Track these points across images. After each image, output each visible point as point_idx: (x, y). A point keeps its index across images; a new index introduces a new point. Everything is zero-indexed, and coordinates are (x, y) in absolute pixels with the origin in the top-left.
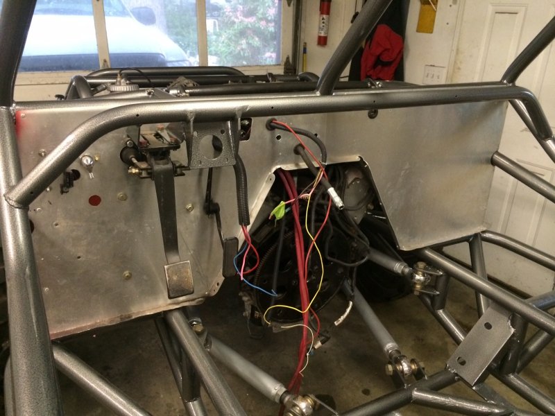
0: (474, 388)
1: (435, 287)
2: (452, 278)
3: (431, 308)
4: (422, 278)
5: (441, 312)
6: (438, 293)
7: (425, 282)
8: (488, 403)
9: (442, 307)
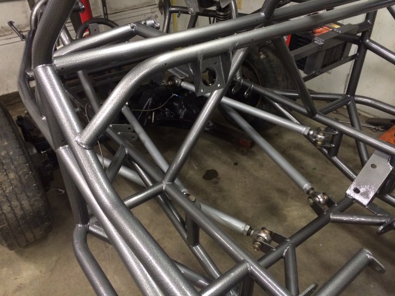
0: (367, 207)
1: (331, 142)
2: (344, 135)
3: (328, 155)
4: (323, 137)
5: (335, 159)
6: (333, 145)
7: (325, 140)
8: (378, 216)
9: (336, 155)
